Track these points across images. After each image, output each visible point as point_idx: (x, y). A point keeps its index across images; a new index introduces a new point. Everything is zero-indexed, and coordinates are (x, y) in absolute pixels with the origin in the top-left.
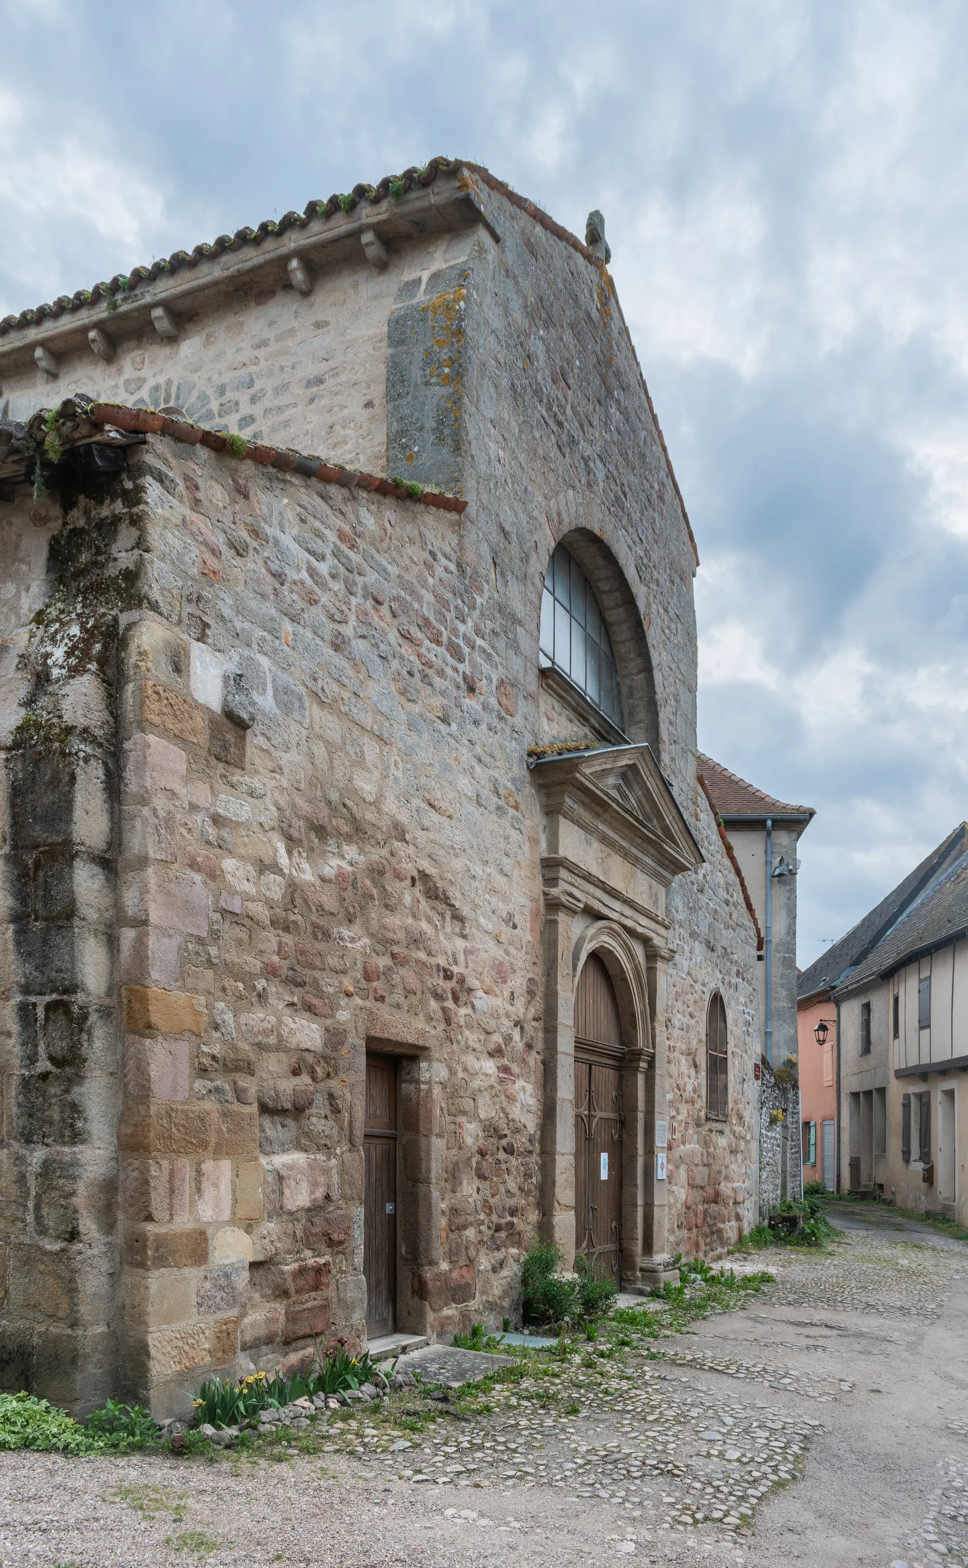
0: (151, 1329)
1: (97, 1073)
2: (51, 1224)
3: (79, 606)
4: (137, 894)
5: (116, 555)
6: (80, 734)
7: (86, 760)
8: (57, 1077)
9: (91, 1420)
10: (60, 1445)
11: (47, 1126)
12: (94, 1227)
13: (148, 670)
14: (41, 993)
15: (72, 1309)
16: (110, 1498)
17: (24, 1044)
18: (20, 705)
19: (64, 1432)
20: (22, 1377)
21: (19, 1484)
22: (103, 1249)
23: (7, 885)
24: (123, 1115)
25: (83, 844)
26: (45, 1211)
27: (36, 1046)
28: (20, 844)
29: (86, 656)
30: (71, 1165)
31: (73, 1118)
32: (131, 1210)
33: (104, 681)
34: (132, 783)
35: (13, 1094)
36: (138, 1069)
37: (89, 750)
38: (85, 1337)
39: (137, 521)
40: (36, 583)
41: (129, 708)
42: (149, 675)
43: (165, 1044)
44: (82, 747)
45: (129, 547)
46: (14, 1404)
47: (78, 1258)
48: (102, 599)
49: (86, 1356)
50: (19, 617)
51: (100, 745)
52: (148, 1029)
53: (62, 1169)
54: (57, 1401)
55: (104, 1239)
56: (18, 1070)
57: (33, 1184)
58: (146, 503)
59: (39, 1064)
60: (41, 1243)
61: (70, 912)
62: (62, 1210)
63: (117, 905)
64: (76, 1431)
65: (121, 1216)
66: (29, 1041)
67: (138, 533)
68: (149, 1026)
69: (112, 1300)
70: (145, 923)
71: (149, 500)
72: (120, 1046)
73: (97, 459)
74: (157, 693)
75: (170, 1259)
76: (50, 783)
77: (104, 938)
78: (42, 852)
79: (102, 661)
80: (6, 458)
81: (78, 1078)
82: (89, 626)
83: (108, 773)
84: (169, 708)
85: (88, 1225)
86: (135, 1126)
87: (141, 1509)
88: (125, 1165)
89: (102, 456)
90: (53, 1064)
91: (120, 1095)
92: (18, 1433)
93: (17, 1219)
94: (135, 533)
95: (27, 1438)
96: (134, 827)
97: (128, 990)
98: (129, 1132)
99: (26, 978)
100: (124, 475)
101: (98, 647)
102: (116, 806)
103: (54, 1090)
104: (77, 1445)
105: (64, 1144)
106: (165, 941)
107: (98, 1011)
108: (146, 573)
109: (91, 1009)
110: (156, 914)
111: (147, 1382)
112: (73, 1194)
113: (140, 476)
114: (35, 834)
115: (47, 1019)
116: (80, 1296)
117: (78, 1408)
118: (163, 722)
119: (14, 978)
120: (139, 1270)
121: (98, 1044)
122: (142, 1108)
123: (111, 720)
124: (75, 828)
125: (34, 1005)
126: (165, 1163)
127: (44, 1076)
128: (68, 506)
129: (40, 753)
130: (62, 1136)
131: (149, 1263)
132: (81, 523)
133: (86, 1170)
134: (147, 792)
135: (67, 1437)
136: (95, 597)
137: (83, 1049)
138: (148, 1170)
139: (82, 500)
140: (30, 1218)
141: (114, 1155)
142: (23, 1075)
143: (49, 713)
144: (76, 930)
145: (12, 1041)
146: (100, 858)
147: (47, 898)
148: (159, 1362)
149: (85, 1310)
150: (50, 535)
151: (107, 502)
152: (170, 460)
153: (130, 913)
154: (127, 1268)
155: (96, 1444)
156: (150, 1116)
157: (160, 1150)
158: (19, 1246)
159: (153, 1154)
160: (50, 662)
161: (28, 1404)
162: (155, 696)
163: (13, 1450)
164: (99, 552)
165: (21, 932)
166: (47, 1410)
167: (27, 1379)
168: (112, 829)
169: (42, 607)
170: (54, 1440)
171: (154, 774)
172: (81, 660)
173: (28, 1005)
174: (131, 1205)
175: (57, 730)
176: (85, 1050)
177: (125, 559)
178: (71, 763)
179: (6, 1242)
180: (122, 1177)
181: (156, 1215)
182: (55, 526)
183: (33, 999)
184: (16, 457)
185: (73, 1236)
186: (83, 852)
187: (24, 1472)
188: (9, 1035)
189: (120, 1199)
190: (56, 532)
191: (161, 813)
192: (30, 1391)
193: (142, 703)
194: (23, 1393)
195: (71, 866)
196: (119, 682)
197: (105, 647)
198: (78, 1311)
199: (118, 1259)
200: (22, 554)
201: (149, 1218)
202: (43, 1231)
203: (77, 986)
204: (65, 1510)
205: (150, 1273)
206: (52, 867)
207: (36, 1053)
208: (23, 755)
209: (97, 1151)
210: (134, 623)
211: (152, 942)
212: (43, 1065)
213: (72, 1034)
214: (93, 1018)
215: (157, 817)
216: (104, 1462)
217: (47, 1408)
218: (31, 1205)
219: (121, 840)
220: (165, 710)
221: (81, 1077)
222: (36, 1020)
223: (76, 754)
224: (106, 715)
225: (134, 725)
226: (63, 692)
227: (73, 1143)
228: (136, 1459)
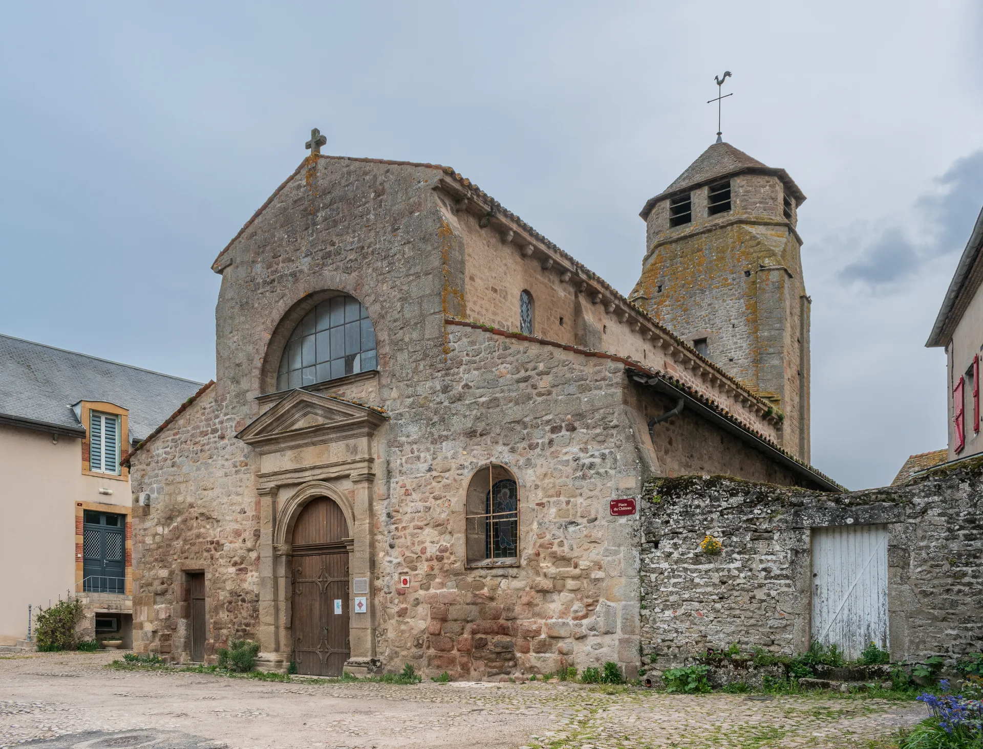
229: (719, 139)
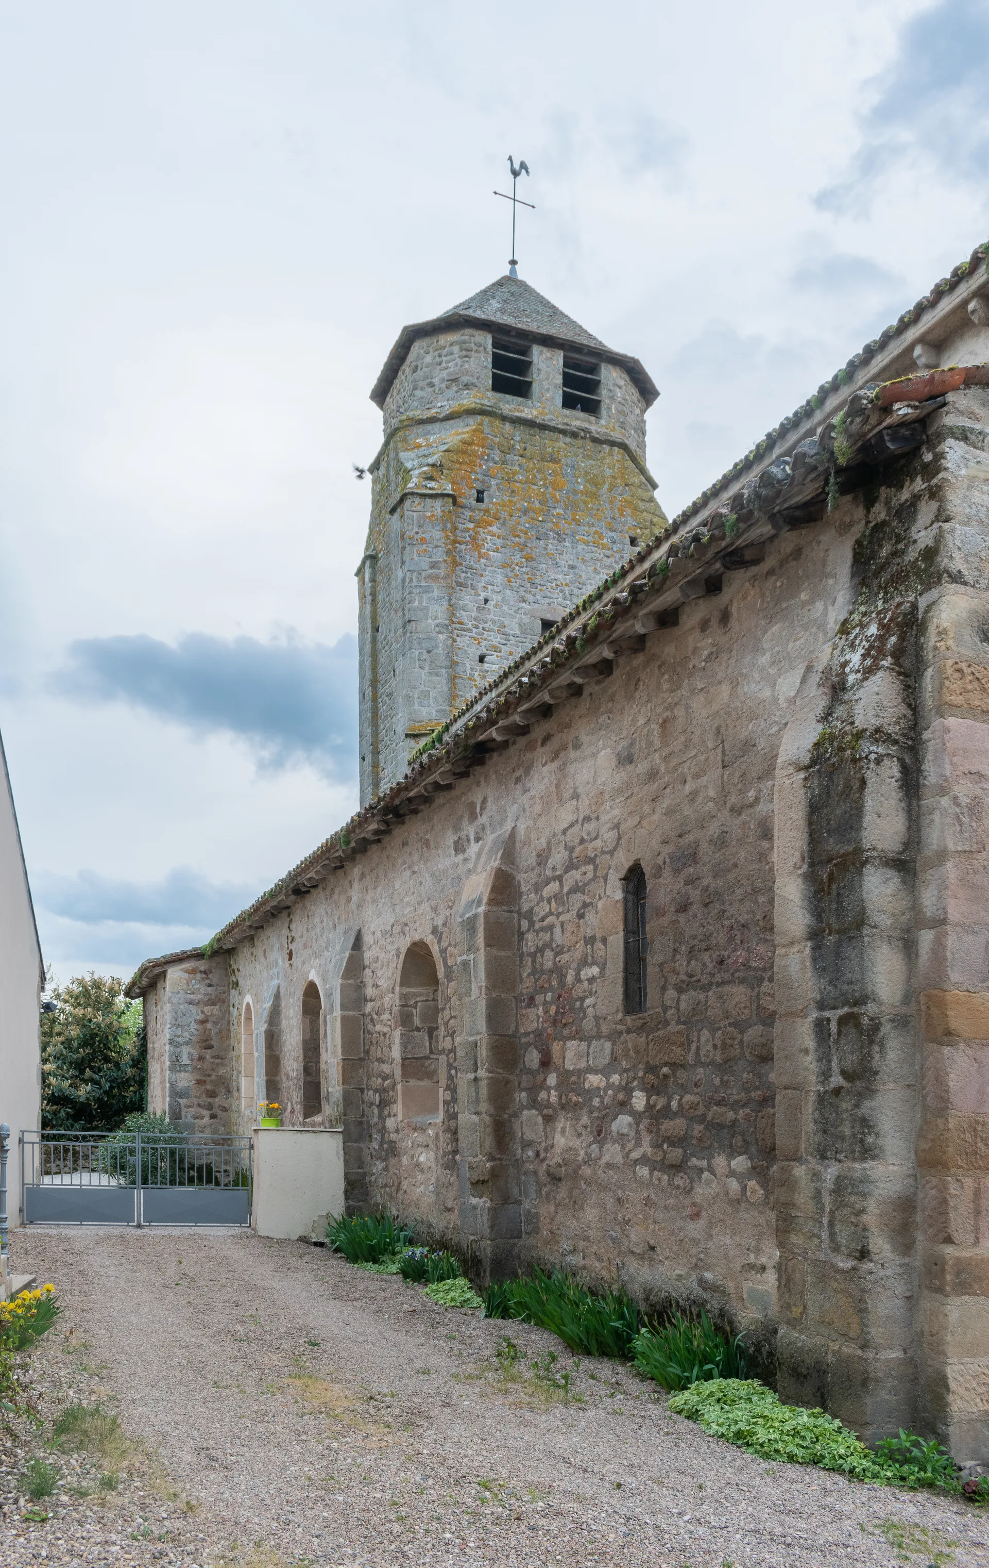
0: (950, 1361)
1: (891, 1085)
2: (844, 1241)
3: (880, 604)
4: (935, 892)
5: (916, 537)
6: (871, 736)
7: (878, 761)
8: (848, 1092)
9: (882, 1447)
10: (846, 1467)
11: (840, 1142)
12: (887, 1247)
13: (948, 649)
14: (834, 1008)
15: (862, 1330)
16: (871, 1529)
17: (820, 1060)
18: (818, 721)
19: (852, 1454)
20: (818, 1394)
21: (787, 1496)
22: (899, 1270)
23: (806, 903)
24: (921, 1129)
25: (874, 849)
26: (838, 1227)
27: (830, 1061)
28: (817, 860)
29: (882, 654)
30: (861, 1181)
31: (863, 1133)
32: (930, 1231)
33: (899, 673)
34: (931, 773)
35: (810, 1110)
36: (937, 1079)
37: (881, 750)
38: (877, 1360)
39: (935, 493)
40: (842, 593)
41: (928, 695)
42: (949, 653)
43: (969, 1051)
44: (874, 748)
45: (929, 522)
46: (805, 1418)
47: (869, 1277)
48: (902, 588)
49: (878, 1381)
50: (826, 634)
51: (896, 742)
52: (948, 1036)
53: (853, 1185)
54: (849, 1423)
55: (898, 1260)
56: (814, 1086)
57: (827, 1199)
58: (946, 469)
59: (832, 1079)
60: (835, 1261)
61: (861, 921)
62: (853, 1228)
63: (915, 907)
64: (865, 1456)
65: (920, 1237)
66: (824, 1057)
67: (938, 504)
68: (948, 1033)
69: (910, 1325)
70: (943, 922)
71: (949, 465)
72: (918, 1057)
73: (889, 444)
74: (960, 671)
75: (976, 1286)
76: (843, 793)
77: (900, 943)
78: (835, 865)
79: (898, 654)
80: (804, 479)
81: (869, 1092)
82: (885, 621)
83: (905, 770)
84: (976, 684)
85: (880, 1244)
86: (932, 1140)
87: (900, 1546)
88: (923, 1182)
89: (894, 439)
90: (845, 1078)
91: (919, 1108)
92: (807, 1448)
93: (814, 1235)
94: (934, 505)
95: (816, 1455)
96: (932, 821)
97: (925, 995)
98: (927, 1147)
99: (821, 993)
100: (924, 449)
101: (893, 639)
102: (914, 803)
103: (845, 1105)
104: (864, 1470)
105: (854, 1159)
106: (969, 938)
107: (893, 1021)
108: (945, 545)
109: (883, 1020)
110: (955, 912)
111: (946, 1417)
112: (863, 1211)
113: (940, 443)
114: (829, 848)
115: (839, 1033)
116: (871, 1317)
117: (868, 1432)
118: (967, 701)
119: (811, 995)
120: (938, 1296)
121: (892, 1055)
122: (940, 1121)
123: (909, 713)
124: (864, 833)
125: (828, 1020)
126: (968, 1182)
127: (837, 1091)
128: (869, 503)
129: (834, 764)
130: (853, 1152)
131: (948, 1288)
132: (883, 516)
133: (877, 1187)
134: (946, 781)
135: (854, 1461)
136: (896, 589)
137: (874, 1062)
138: (946, 1188)
139: (884, 492)
140: (825, 1235)
141: (911, 1172)
142: (819, 1091)
143: (843, 722)
144: (866, 939)
145: (809, 1058)
146: (893, 860)
147: (840, 910)
148: (961, 1397)
149: (876, 1332)
150: (854, 539)
151: (907, 483)
152: (977, 411)
153: (929, 914)
154: (926, 1292)
155: (882, 1473)
156: (949, 1130)
157: (961, 1167)
158: (815, 1263)
159: (953, 1171)
160: (847, 670)
161: (820, 1421)
162: (957, 675)
163: (802, 1464)
164: (899, 539)
165: (816, 948)
166: (839, 1431)
167: (822, 1396)
168: (909, 828)
169: (846, 615)
170: (841, 1461)
171: (955, 759)
172: (875, 659)
173: (823, 1020)
174: (931, 1226)
175: (849, 738)
176: (876, 1062)
177: (922, 536)
178: (861, 768)
179: (804, 1258)
180: (921, 1195)
181: (956, 1236)
182: (858, 530)
183: (827, 1014)
184: (813, 475)
185: (863, 1254)
186: (875, 858)
187: (799, 1486)
188: (806, 1052)
189: (919, 1218)
190: (859, 535)
191: (964, 800)
192: (825, 1409)
193: (942, 685)
194: (817, 1410)
195: (860, 874)
196: (918, 669)
197: (902, 638)
198: (869, 1333)
199: (916, 1283)
200: (828, 569)
201: (949, 1240)
202: (836, 1249)
203: (867, 997)
204: (819, 1531)
205: (949, 1300)
206: (843, 878)
207: (830, 1069)
208: (819, 771)
209: (891, 1168)
210: (934, 603)
211: (951, 942)
212: (837, 1080)
213: (862, 1047)
214: (886, 1029)
215: (959, 805)
216: (885, 1492)
217: (839, 1428)
218: (825, 1221)
219: (919, 837)
220: (970, 687)
221: (873, 1091)
222: (830, 1035)
223: (866, 758)
224: (903, 710)
225: (933, 713)
226: (856, 697)
227: (864, 1159)
228: (922, 1496)
229: (513, 271)
